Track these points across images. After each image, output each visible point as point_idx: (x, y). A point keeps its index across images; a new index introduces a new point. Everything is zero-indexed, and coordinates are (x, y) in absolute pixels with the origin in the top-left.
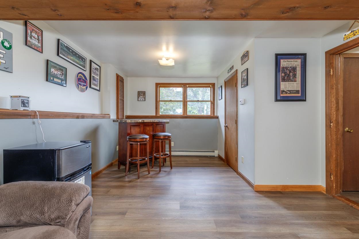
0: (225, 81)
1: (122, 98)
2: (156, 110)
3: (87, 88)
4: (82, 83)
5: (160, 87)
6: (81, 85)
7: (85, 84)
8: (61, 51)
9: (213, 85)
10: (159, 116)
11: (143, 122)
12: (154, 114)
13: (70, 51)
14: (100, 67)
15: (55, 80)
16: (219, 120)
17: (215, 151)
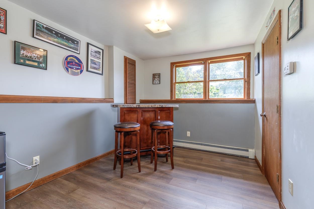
0: (262, 43)
1: (133, 82)
2: (171, 94)
3: (81, 72)
4: (74, 67)
5: (177, 66)
6: (73, 69)
7: (79, 68)
8: (37, 32)
9: (248, 55)
10: (175, 100)
11: (138, 108)
12: (169, 98)
13: (53, 33)
14: (103, 50)
15: (27, 62)
16: (256, 106)
17: (250, 150)
